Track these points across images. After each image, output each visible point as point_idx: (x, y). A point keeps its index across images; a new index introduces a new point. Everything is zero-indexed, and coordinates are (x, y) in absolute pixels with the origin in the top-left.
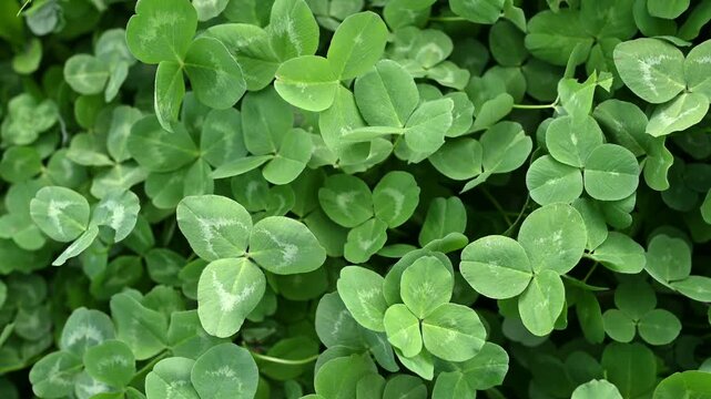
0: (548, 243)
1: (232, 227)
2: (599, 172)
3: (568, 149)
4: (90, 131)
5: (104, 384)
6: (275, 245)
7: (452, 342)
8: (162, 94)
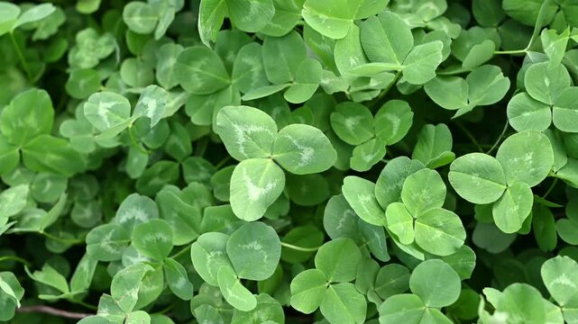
0: (521, 162)
1: (260, 133)
2: (566, 109)
3: (542, 89)
4: (139, 58)
5: (147, 256)
6: (295, 148)
7: (437, 239)
8: (205, 18)
